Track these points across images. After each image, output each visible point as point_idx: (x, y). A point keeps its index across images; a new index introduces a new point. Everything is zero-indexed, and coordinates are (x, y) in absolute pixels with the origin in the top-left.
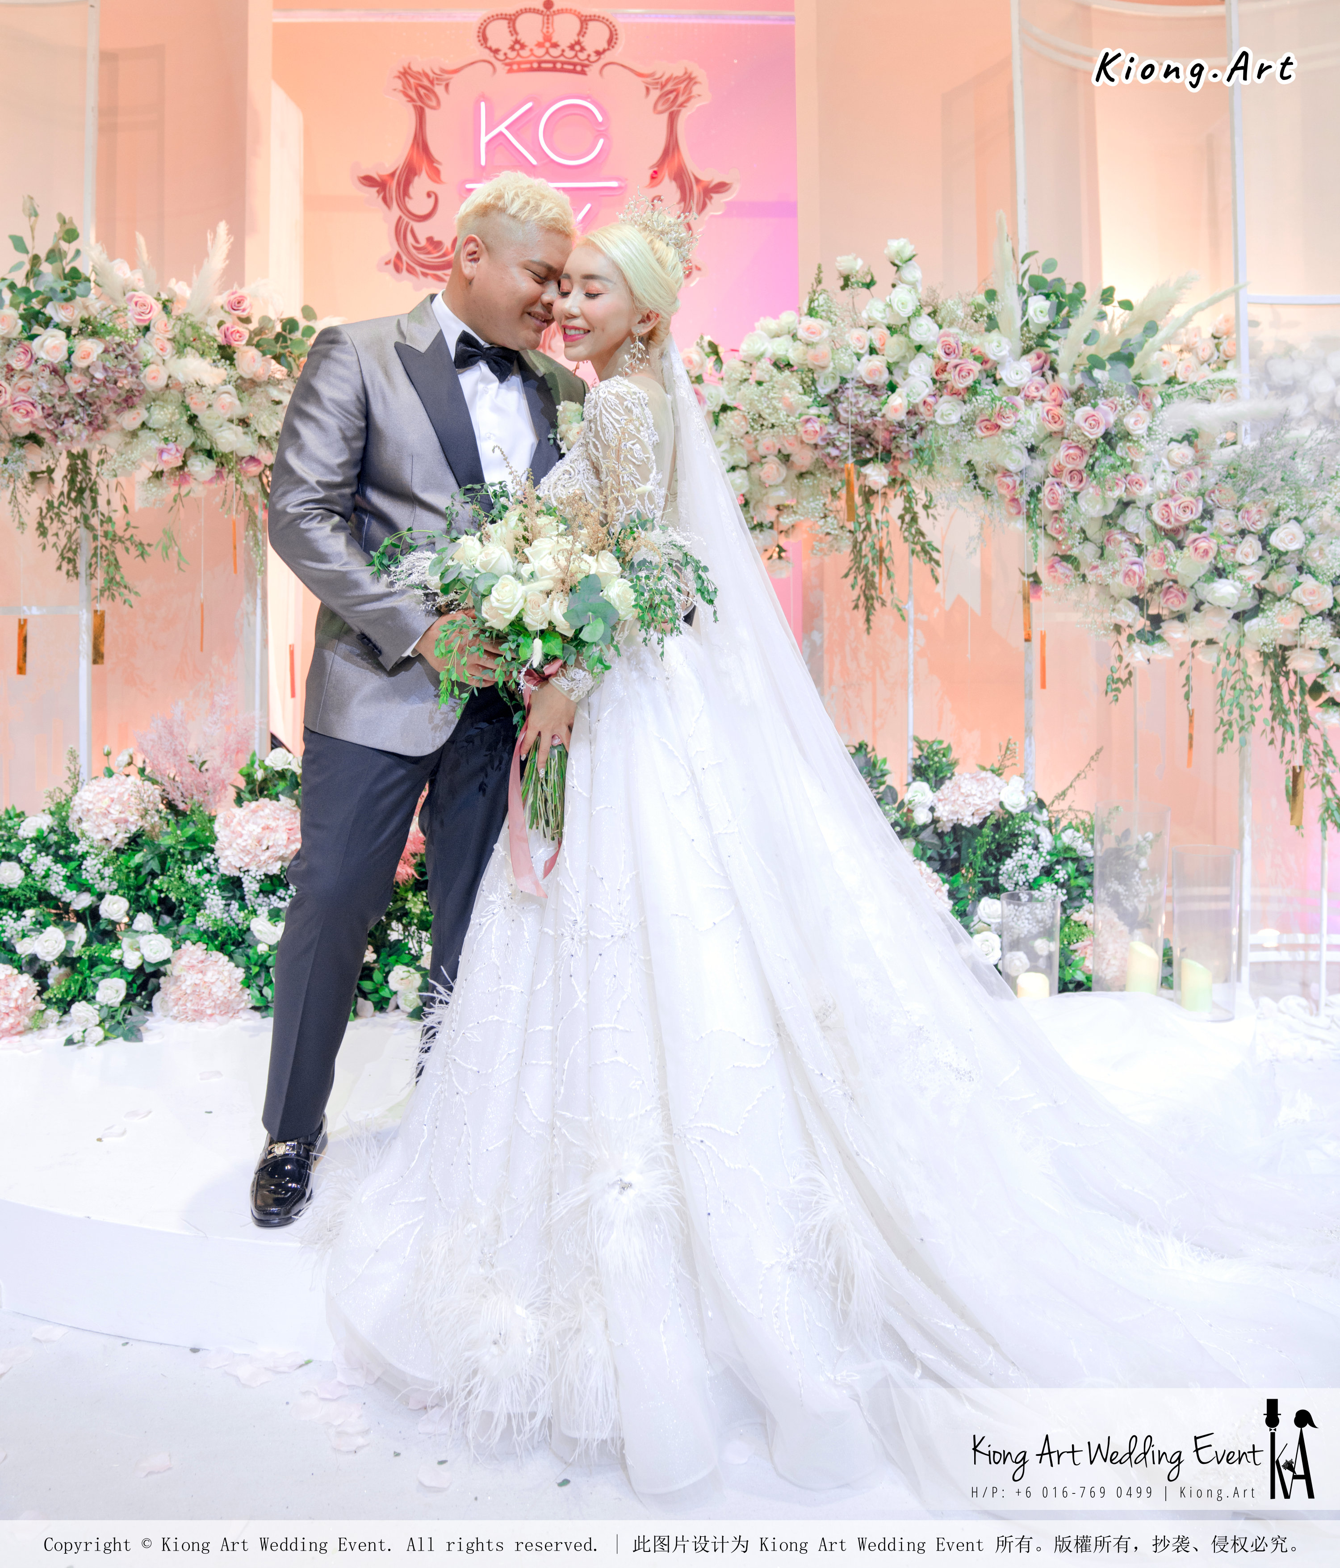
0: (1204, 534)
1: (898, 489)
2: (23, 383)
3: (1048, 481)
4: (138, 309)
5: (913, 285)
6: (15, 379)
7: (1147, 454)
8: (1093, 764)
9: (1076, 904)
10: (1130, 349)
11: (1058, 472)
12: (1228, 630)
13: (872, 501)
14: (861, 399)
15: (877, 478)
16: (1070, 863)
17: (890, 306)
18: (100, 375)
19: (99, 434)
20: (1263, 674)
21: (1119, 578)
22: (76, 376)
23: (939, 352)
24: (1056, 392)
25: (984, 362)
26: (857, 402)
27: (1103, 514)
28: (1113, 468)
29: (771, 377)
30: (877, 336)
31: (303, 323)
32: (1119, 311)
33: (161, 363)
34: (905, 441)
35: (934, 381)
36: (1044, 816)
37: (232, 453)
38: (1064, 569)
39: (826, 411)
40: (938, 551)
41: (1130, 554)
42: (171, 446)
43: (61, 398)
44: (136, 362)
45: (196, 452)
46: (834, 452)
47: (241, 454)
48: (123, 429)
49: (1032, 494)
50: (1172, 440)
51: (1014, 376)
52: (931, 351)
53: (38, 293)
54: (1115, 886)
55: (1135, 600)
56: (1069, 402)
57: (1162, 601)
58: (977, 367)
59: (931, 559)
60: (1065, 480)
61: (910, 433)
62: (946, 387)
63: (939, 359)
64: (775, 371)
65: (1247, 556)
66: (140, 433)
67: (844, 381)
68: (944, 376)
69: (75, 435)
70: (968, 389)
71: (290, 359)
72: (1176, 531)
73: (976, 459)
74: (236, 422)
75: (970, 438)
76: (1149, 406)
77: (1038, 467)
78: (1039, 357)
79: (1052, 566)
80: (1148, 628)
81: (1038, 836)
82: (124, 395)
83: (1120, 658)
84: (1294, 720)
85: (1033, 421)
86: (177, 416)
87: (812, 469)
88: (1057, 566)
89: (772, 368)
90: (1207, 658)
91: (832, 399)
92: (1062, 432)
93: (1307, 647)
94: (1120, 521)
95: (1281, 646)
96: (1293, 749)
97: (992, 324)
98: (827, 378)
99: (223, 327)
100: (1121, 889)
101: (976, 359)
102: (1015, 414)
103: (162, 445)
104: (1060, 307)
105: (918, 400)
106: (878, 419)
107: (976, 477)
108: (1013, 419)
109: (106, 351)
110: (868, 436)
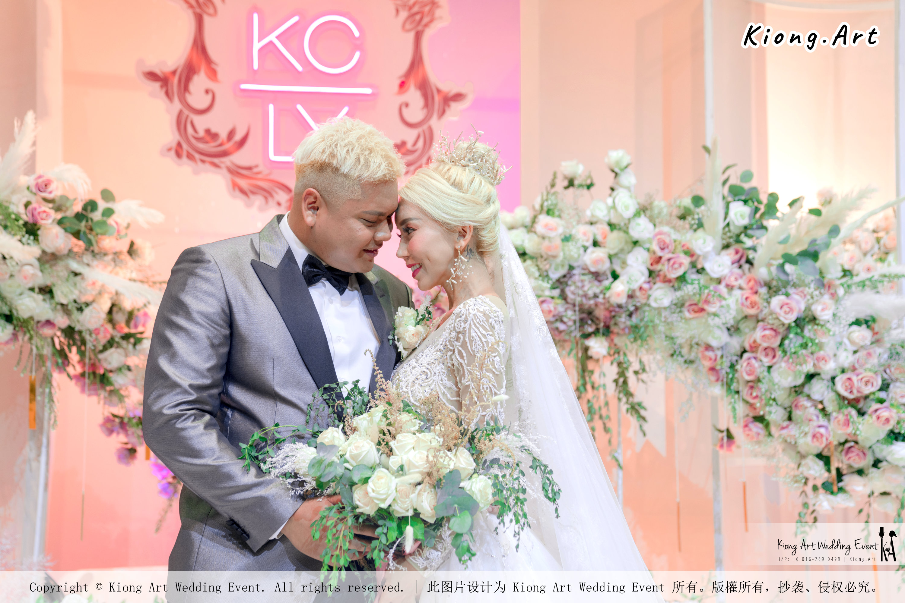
0: (884, 404)
1: (614, 358)
3: (747, 356)
5: (631, 190)
7: (832, 335)
10: (816, 248)
11: (754, 348)
14: (586, 283)
15: (598, 348)
17: (612, 208)
21: (808, 439)
23: (655, 247)
24: (752, 282)
25: (692, 255)
26: (583, 286)
27: (793, 384)
28: (803, 347)
30: (599, 231)
31: (102, 205)
32: (809, 216)
34: (623, 319)
35: (650, 271)
38: (756, 427)
39: (557, 292)
40: (646, 409)
41: (815, 417)
46: (562, 327)
49: (731, 367)
50: (853, 323)
51: (716, 268)
52: (647, 246)
55: (821, 457)
56: (764, 291)
57: (845, 459)
58: (686, 260)
59: (640, 416)
60: (761, 355)
61: (628, 313)
62: (658, 275)
63: (654, 253)
67: (571, 268)
68: (658, 267)
70: (679, 278)
72: (858, 400)
75: (679, 319)
76: (834, 295)
77: (736, 343)
78: (737, 252)
79: (746, 426)
80: (832, 481)
83: (807, 504)
85: (733, 306)
88: (750, 425)
91: (562, 283)
92: (759, 315)
94: (806, 390)
97: (699, 224)
98: (557, 265)
101: (685, 253)
102: (718, 301)
104: (755, 211)
105: (636, 286)
106: (601, 300)
108: (718, 304)
110: (591, 314)
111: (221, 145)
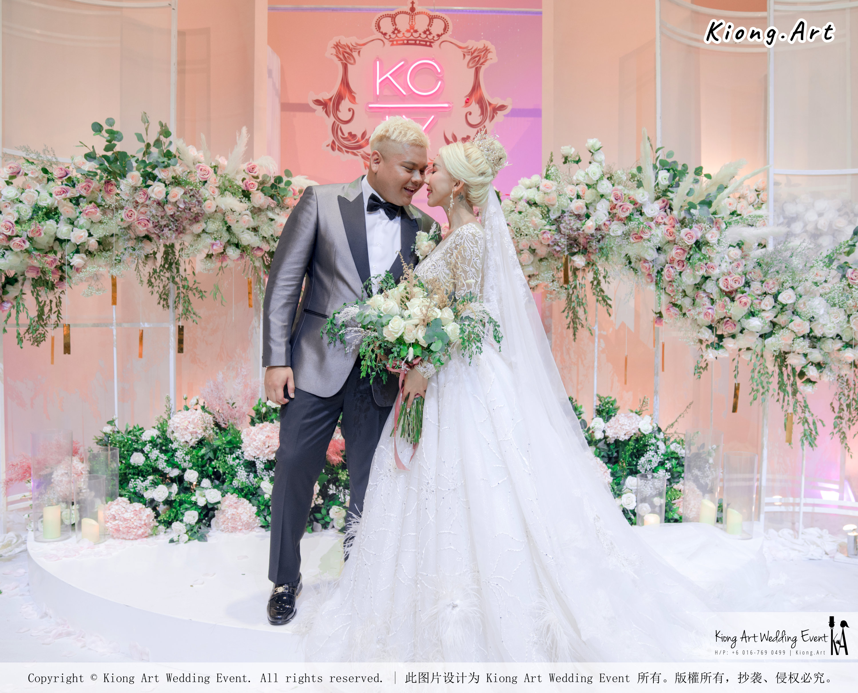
0: (745, 294)
1: (590, 268)
2: (143, 210)
3: (667, 265)
4: (202, 173)
5: (600, 163)
6: (139, 208)
7: (718, 253)
8: (688, 410)
9: (676, 480)
10: (710, 199)
11: (672, 261)
12: (757, 343)
13: (577, 274)
14: (572, 221)
15: (579, 263)
16: (674, 460)
17: (587, 174)
18: (182, 206)
19: (181, 235)
20: (774, 366)
21: (702, 316)
22: (170, 206)
23: (612, 198)
24: (672, 220)
25: (635, 204)
26: (570, 223)
27: (694, 283)
28: (699, 260)
29: (526, 210)
30: (580, 189)
31: (285, 179)
32: (705, 179)
33: (212, 199)
34: (594, 244)
35: (610, 213)
36: (661, 436)
37: (249, 245)
38: (674, 310)
39: (554, 227)
40: (611, 300)
41: (707, 303)
42: (218, 242)
43: (162, 217)
44: (200, 199)
45: (230, 245)
46: (558, 249)
47: (253, 246)
48: (193, 233)
49: (658, 272)
50: (730, 246)
51: (650, 212)
52: (609, 198)
53: (150, 163)
54: (696, 472)
55: (710, 327)
56: (678, 225)
57: (724, 328)
58: (631, 207)
59: (607, 304)
60: (675, 265)
61: (597, 240)
62: (615, 216)
63: (612, 202)
64: (528, 206)
65: (766, 306)
66: (202, 235)
67: (563, 212)
69: (169, 236)
70: (627, 218)
71: (279, 198)
72: (731, 292)
73: (630, 254)
74: (251, 229)
75: (627, 243)
76: (719, 228)
77: (662, 258)
78: (663, 202)
79: (668, 309)
80: (717, 342)
81: (658, 446)
82: (194, 215)
83: (702, 356)
84: (789, 389)
85: (660, 235)
86: (221, 227)
87: (546, 256)
88: (671, 309)
89: (526, 204)
90: (746, 356)
91: (557, 221)
92: (674, 240)
93: (796, 353)
94: (703, 287)
95: (784, 352)
96: (788, 404)
97: (640, 185)
98: (555, 210)
99: (245, 181)
100: (699, 473)
101: (631, 202)
102: (650, 232)
103: (213, 241)
104: (674, 176)
105: (601, 223)
106: (580, 232)
107: (630, 263)
108: (649, 234)
109: (185, 193)
110: (575, 240)
111: (357, 142)
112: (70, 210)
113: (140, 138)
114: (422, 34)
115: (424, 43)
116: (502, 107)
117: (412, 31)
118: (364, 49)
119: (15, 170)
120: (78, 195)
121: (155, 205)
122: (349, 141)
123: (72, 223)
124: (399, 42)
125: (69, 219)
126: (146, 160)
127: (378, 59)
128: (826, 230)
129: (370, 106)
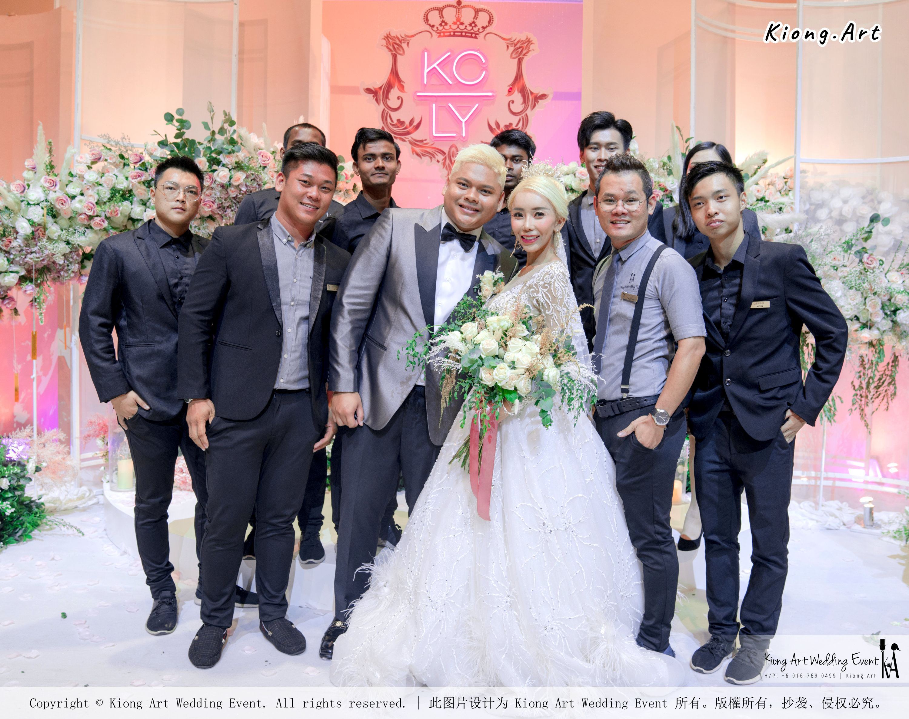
2: (208, 192)
4: (263, 158)
18: (244, 189)
22: (233, 189)
43: (226, 199)
44: (260, 183)
53: (215, 150)
97: (670, 173)
109: (247, 177)
112: (143, 192)
113: (206, 126)
114: (468, 26)
115: (470, 35)
116: (543, 96)
117: (458, 23)
118: (412, 41)
119: (97, 157)
120: (150, 178)
121: (220, 188)
122: (398, 127)
123: (144, 204)
124: (446, 34)
125: (142, 200)
126: (212, 147)
127: (426, 50)
128: (849, 216)
129: (418, 94)
